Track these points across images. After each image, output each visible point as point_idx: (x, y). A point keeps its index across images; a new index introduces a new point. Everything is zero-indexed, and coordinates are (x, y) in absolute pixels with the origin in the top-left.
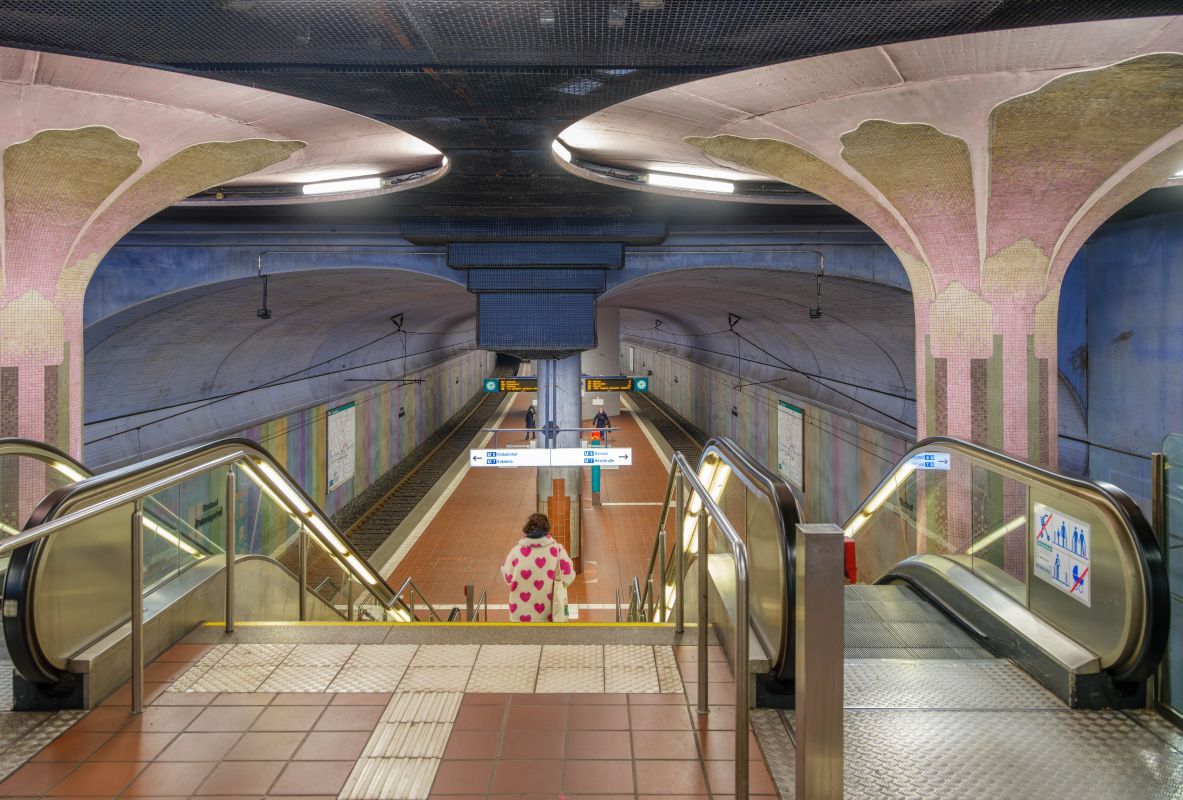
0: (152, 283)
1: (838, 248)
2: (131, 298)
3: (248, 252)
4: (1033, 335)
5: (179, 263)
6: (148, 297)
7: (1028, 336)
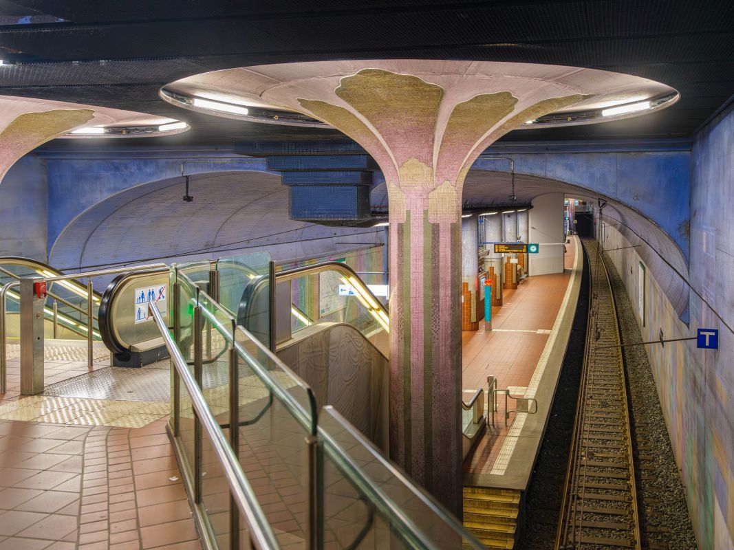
0: (125, 181)
1: (523, 156)
2: (115, 189)
3: (176, 162)
4: (427, 210)
5: (140, 169)
6: (124, 189)
7: (424, 211)
